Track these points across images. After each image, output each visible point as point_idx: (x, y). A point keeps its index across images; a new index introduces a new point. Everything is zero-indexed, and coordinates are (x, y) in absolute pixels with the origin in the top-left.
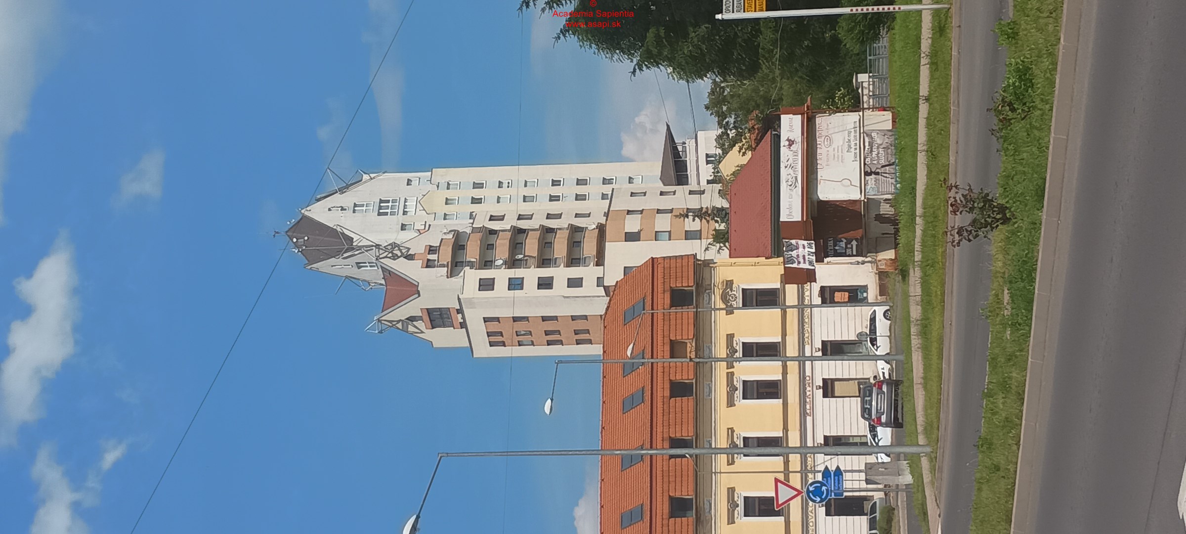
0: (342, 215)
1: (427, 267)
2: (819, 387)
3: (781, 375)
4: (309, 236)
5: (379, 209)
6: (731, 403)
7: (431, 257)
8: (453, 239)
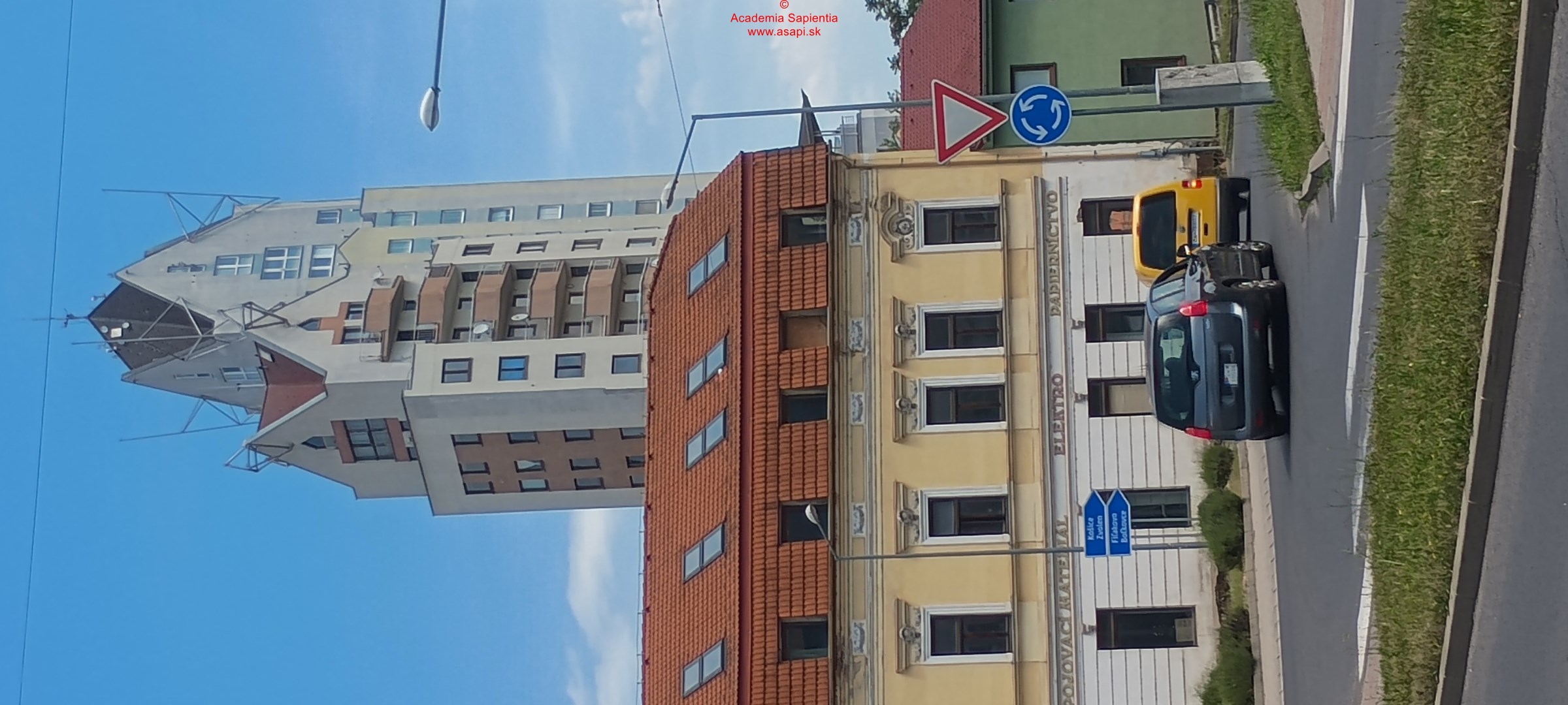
0: (194, 279)
1: (343, 341)
2: (1079, 399)
3: (1003, 374)
4: (132, 322)
5: (264, 267)
6: (902, 437)
7: (350, 323)
8: (395, 289)
